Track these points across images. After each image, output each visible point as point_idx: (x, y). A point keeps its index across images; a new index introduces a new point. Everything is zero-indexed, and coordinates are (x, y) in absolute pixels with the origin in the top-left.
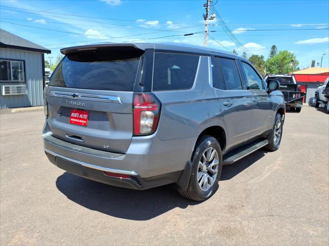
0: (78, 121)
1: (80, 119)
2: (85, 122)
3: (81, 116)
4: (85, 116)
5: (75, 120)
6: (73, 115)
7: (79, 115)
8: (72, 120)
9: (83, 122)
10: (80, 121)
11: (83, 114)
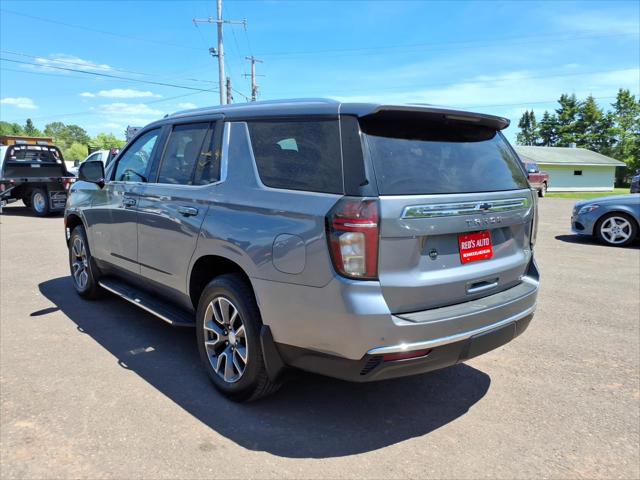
0: (475, 253)
1: (477, 249)
2: (488, 251)
3: (479, 244)
4: (486, 241)
5: (470, 254)
6: (464, 246)
7: (476, 243)
8: (465, 255)
9: (484, 252)
10: (480, 253)
11: (482, 238)
